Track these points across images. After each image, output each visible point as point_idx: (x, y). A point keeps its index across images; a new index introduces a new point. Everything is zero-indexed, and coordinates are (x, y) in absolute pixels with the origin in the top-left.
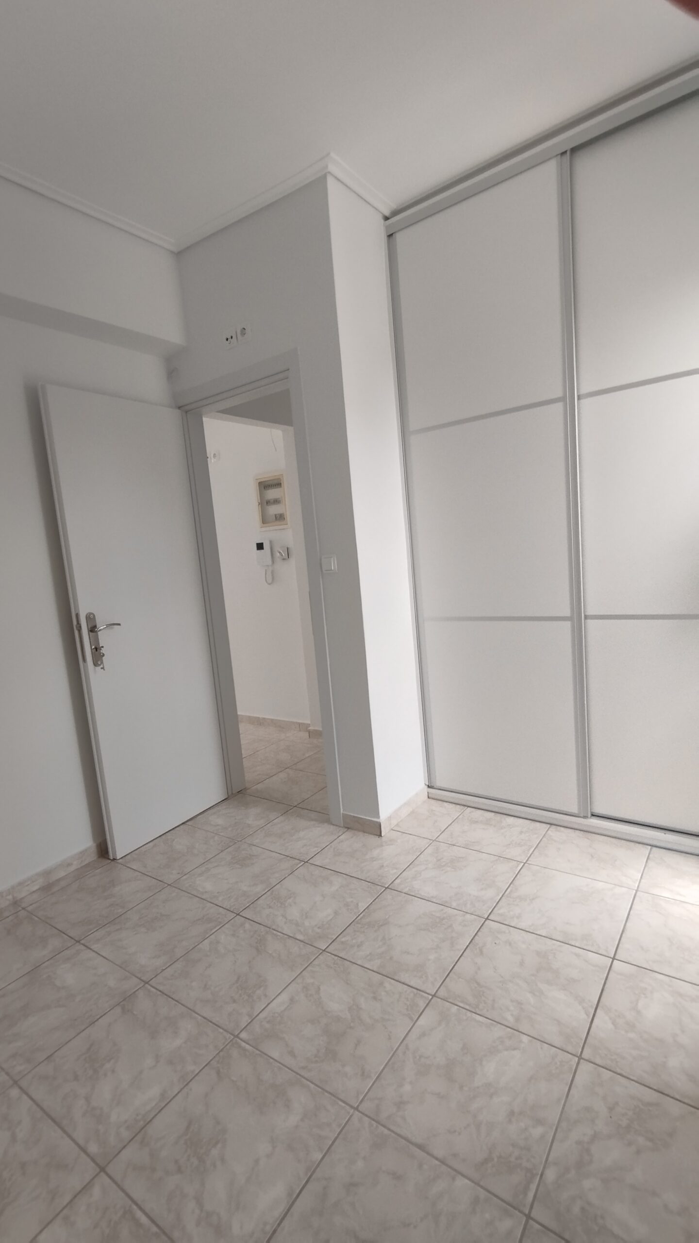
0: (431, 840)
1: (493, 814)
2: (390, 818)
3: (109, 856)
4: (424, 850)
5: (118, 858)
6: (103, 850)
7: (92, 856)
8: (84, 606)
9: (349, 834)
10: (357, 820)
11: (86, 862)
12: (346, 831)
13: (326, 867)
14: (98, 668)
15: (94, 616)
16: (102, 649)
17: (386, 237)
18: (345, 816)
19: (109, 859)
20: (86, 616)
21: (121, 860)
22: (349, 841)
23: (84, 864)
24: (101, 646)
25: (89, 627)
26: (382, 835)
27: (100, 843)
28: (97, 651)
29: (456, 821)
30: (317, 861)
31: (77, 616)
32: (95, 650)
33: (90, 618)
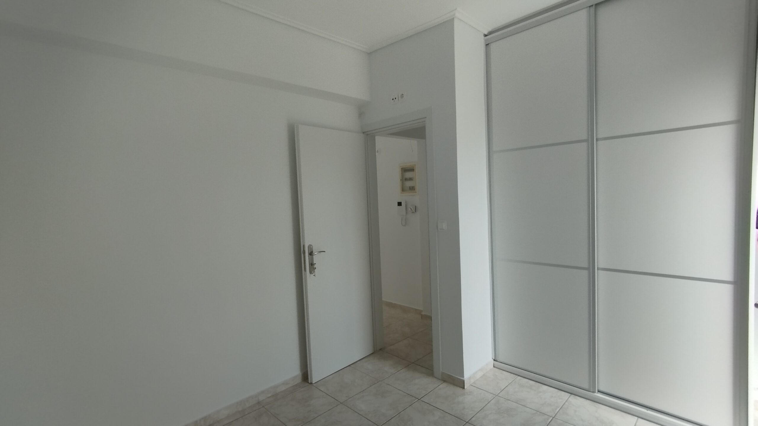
0: (495, 395)
1: (534, 382)
2: (470, 378)
3: (308, 381)
4: (491, 401)
5: (313, 383)
6: (305, 377)
7: (299, 380)
8: (308, 240)
9: (444, 385)
10: (450, 377)
11: (296, 383)
12: (443, 383)
13: (431, 404)
14: (312, 275)
15: (312, 247)
16: (315, 265)
17: (485, 45)
18: (443, 373)
19: (309, 383)
20: (309, 246)
21: (315, 384)
22: (445, 389)
23: (294, 385)
24: (314, 263)
25: (309, 252)
26: (465, 388)
27: (304, 373)
28: (312, 265)
29: (510, 384)
30: (426, 399)
31: (304, 246)
32: (311, 265)
33: (310, 247)
